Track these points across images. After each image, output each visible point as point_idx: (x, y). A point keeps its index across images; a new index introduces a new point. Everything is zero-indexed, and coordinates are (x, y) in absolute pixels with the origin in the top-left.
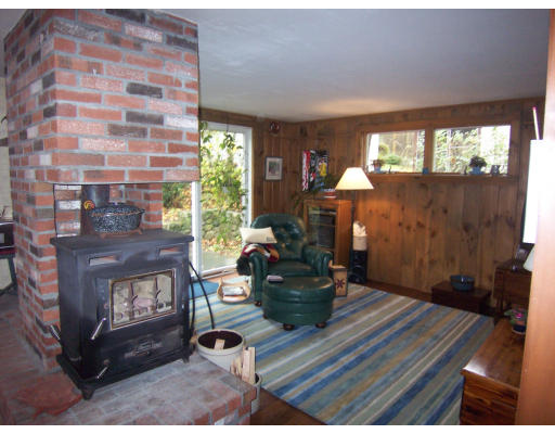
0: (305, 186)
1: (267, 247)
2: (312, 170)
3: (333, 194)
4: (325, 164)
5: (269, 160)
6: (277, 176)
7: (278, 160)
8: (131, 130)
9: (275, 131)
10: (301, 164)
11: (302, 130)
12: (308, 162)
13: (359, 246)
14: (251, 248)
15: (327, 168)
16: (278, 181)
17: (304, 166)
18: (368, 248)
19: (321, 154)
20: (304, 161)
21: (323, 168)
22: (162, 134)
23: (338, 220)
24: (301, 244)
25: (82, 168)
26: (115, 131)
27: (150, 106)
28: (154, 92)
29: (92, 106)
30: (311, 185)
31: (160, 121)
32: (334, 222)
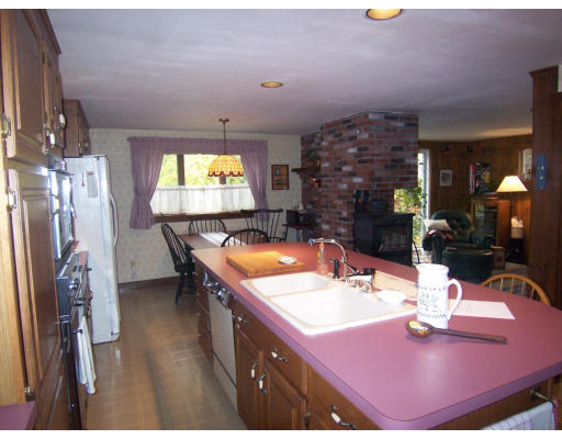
0: (472, 190)
1: (445, 232)
2: (477, 178)
3: (495, 196)
4: (488, 174)
5: (442, 172)
6: (448, 183)
7: (449, 172)
8: (392, 166)
9: (447, 149)
10: (468, 173)
11: (468, 147)
12: (474, 172)
13: (515, 235)
14: (432, 232)
15: (491, 176)
16: (449, 187)
17: (471, 175)
18: (525, 236)
19: (485, 165)
20: (471, 171)
21: (486, 177)
22: (402, 167)
23: (499, 215)
24: (469, 232)
25: (376, 183)
26: (387, 167)
27: (399, 154)
28: (401, 149)
29: (379, 158)
30: (477, 189)
31: (403, 161)
32: (495, 217)
